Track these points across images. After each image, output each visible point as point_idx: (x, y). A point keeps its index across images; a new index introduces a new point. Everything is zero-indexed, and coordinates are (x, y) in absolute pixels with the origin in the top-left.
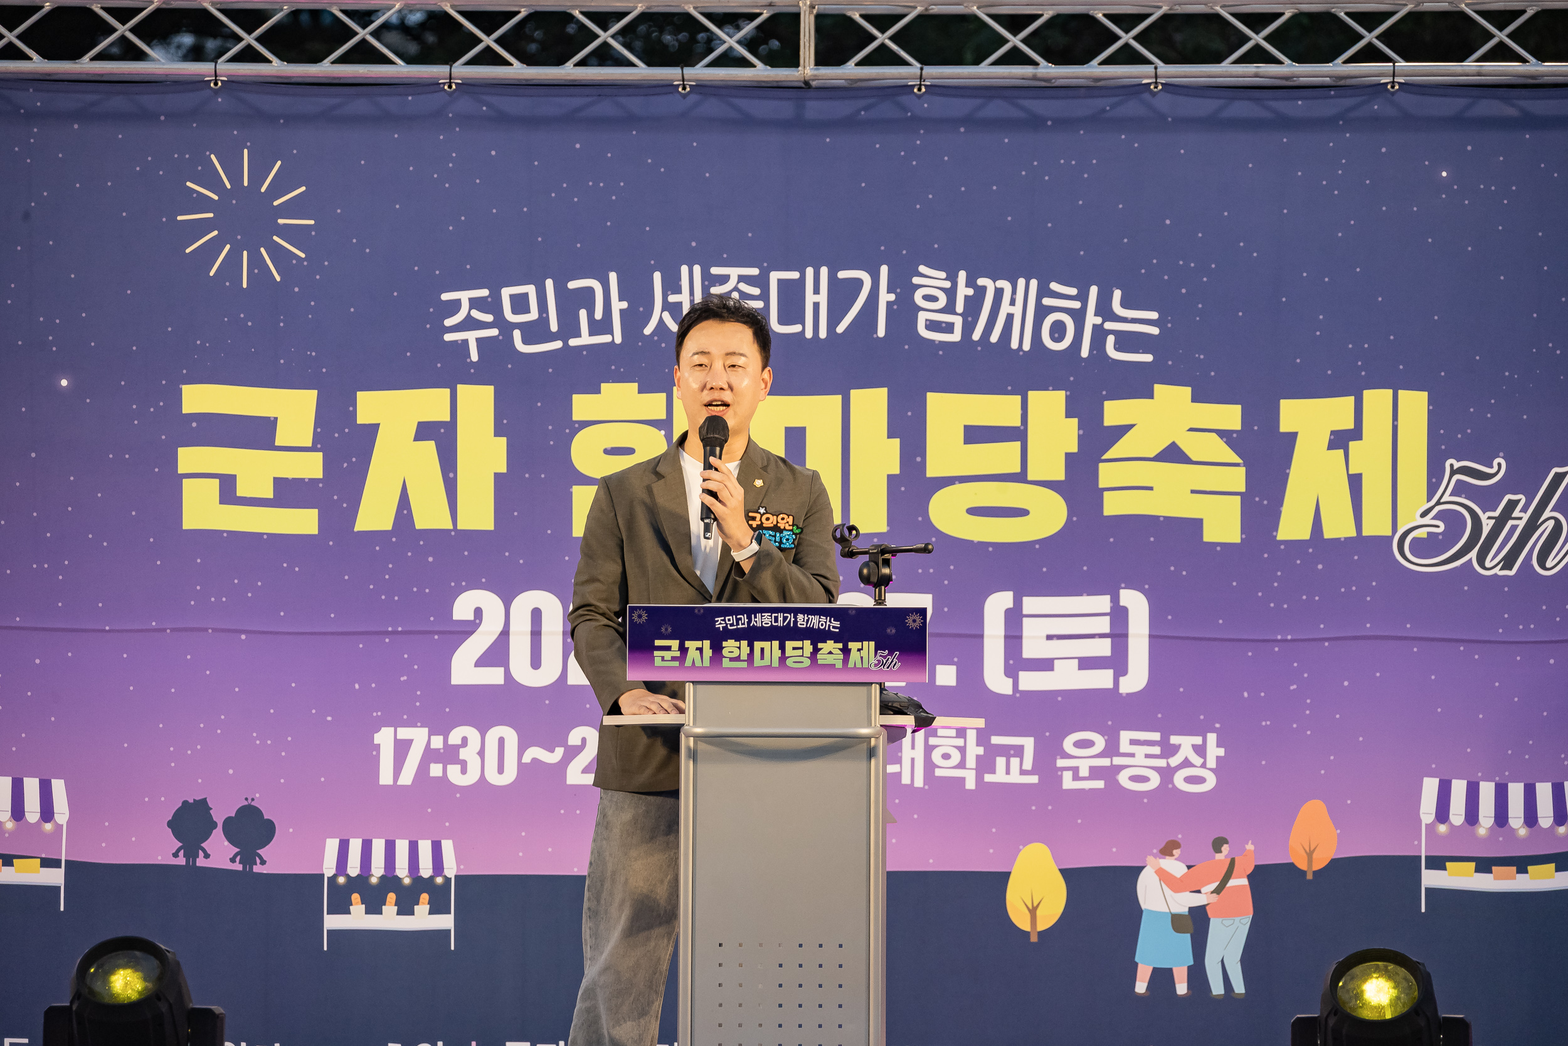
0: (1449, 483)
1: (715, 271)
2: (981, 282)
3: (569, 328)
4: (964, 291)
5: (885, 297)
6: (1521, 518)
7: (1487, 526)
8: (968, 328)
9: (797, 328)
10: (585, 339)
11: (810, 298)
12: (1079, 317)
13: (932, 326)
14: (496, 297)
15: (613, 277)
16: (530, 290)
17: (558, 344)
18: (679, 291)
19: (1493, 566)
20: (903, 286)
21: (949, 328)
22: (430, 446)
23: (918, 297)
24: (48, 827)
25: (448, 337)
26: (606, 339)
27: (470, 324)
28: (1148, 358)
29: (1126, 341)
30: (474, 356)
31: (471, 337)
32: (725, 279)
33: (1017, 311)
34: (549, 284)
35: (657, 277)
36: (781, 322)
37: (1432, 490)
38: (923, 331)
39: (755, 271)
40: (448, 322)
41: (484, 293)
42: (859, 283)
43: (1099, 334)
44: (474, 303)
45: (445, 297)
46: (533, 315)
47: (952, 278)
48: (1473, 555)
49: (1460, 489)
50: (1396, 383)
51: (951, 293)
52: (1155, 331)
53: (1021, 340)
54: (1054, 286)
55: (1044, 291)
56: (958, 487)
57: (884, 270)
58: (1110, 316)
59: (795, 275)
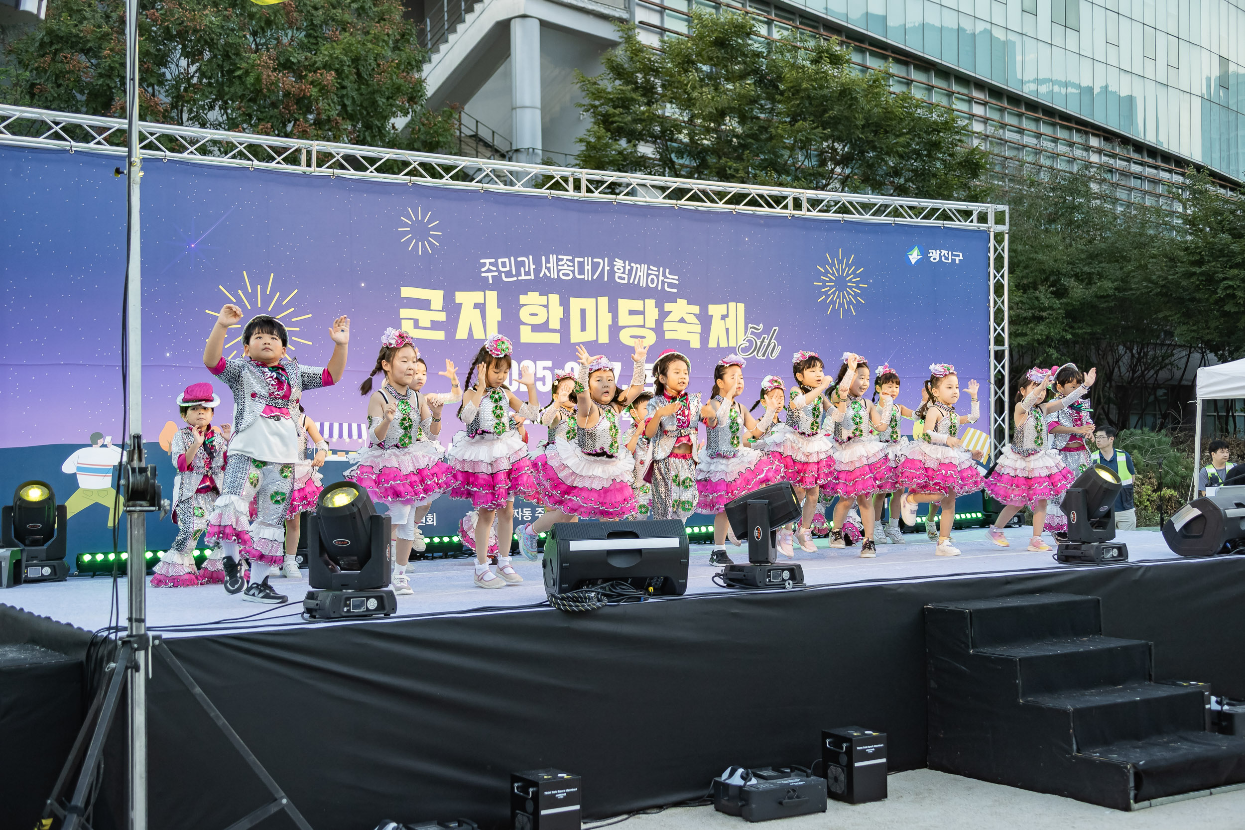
0: (749, 331)
1: (560, 257)
2: (632, 264)
3: (518, 274)
4: (628, 267)
5: (607, 268)
6: (766, 342)
7: (759, 344)
8: (629, 279)
9: (582, 277)
10: (523, 277)
11: (586, 267)
12: (657, 276)
13: (620, 278)
14: (497, 262)
15: (531, 257)
16: (507, 260)
17: (515, 279)
18: (549, 263)
19: (760, 357)
20: (612, 265)
21: (624, 279)
22: (478, 311)
23: (615, 269)
24: (360, 441)
25: (483, 275)
26: (528, 277)
27: (489, 271)
28: (675, 291)
29: (671, 285)
30: (491, 282)
31: (490, 275)
32: (562, 260)
33: (642, 274)
34: (512, 258)
35: (543, 258)
36: (579, 274)
37: (746, 333)
38: (617, 279)
39: (571, 258)
40: (483, 270)
41: (493, 260)
42: (599, 263)
43: (663, 282)
44: (491, 264)
45: (482, 261)
46: (508, 269)
47: (624, 263)
48: (755, 353)
49: (752, 333)
50: (737, 301)
51: (624, 267)
52: (677, 282)
53: (643, 284)
54: (651, 267)
55: (649, 269)
56: (627, 329)
57: (606, 259)
58: (665, 277)
59: (582, 260)
